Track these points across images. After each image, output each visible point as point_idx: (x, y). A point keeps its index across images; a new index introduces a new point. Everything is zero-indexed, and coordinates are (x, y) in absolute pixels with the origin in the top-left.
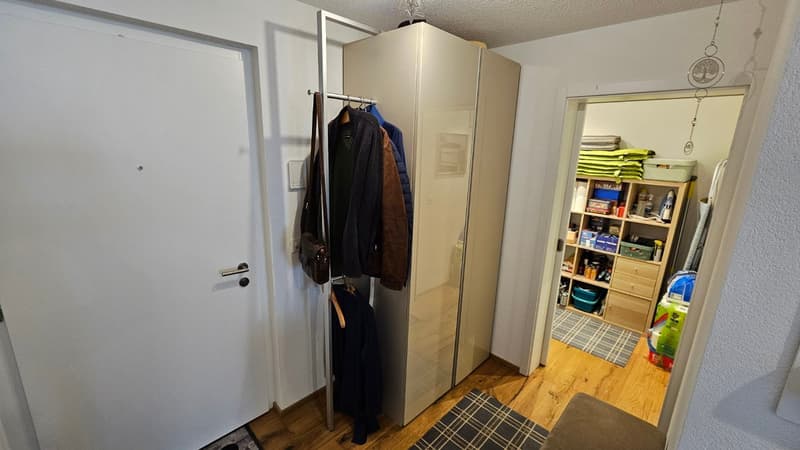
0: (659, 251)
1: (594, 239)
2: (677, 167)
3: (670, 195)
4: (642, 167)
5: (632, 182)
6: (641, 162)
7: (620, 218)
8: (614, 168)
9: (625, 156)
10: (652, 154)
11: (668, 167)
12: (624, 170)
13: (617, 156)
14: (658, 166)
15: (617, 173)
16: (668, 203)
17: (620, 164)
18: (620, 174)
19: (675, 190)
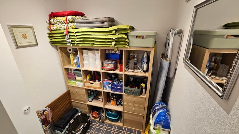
0: (144, 90)
1: (110, 86)
2: (149, 37)
3: (145, 55)
4: (128, 38)
5: (123, 49)
6: (126, 34)
7: (121, 73)
8: (111, 40)
9: (116, 31)
10: (132, 29)
11: (142, 37)
12: (117, 41)
13: (111, 31)
14: (137, 36)
15: (113, 43)
16: (145, 60)
17: (114, 37)
18: (115, 45)
19: (149, 53)
